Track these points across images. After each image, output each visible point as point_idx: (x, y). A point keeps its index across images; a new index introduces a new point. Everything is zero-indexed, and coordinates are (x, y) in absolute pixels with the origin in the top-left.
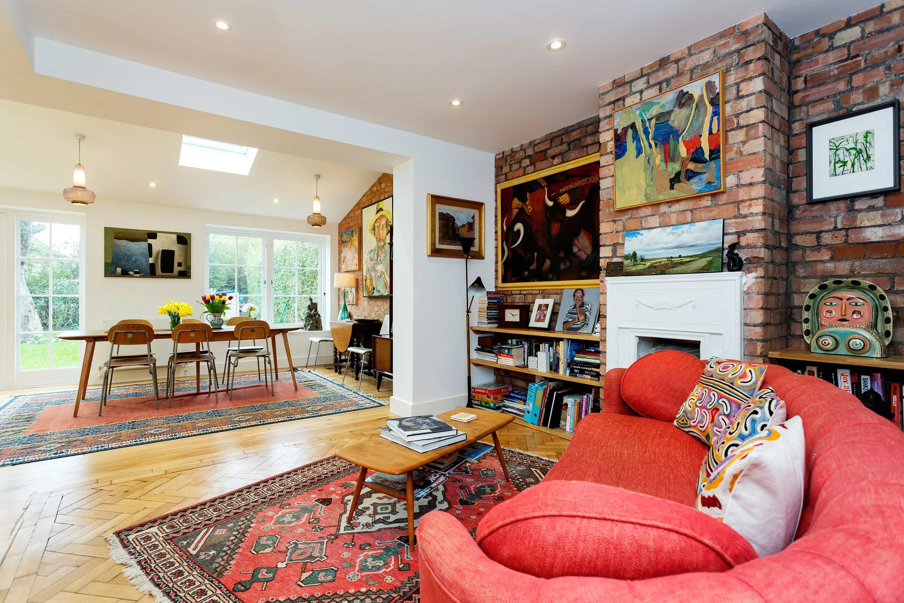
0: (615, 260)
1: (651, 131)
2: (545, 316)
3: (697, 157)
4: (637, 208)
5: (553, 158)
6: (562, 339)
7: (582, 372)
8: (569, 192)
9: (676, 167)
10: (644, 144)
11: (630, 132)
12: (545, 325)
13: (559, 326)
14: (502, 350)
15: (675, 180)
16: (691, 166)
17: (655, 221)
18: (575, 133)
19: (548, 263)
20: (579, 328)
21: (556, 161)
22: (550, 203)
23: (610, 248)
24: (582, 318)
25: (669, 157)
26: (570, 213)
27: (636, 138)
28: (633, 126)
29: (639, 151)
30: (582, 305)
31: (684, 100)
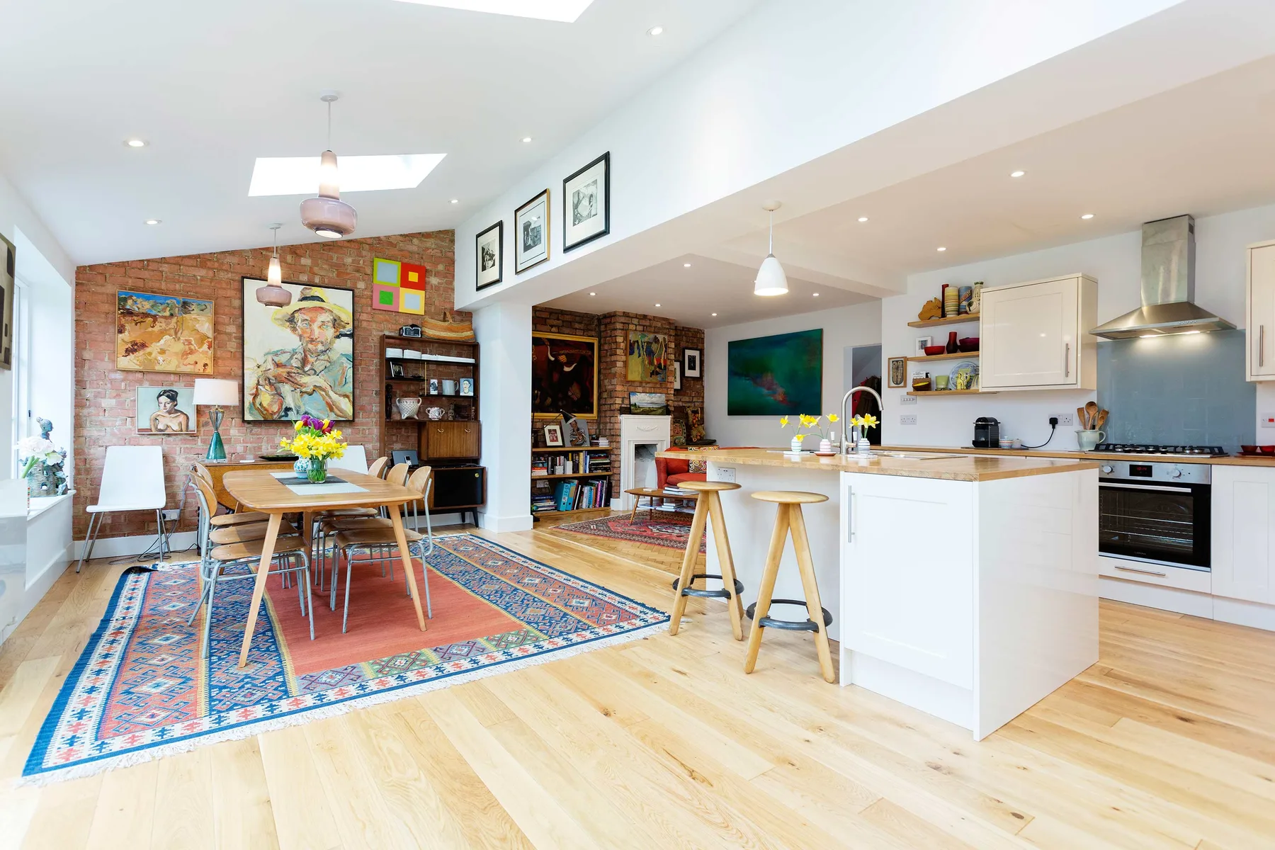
0: (623, 406)
1: (645, 347)
2: (556, 437)
3: (659, 366)
4: (634, 382)
5: (552, 326)
6: (582, 451)
7: (596, 469)
8: (567, 355)
9: (653, 368)
10: (641, 352)
11: (636, 344)
12: (560, 443)
13: (568, 443)
14: (536, 465)
15: (652, 374)
16: (658, 369)
17: (640, 389)
18: (568, 317)
19: (549, 400)
20: (582, 444)
21: (553, 329)
22: (553, 359)
23: (621, 399)
24: (581, 437)
25: (651, 363)
26: (567, 369)
27: (638, 348)
28: (637, 342)
29: (639, 356)
30: (578, 430)
31: (656, 340)
